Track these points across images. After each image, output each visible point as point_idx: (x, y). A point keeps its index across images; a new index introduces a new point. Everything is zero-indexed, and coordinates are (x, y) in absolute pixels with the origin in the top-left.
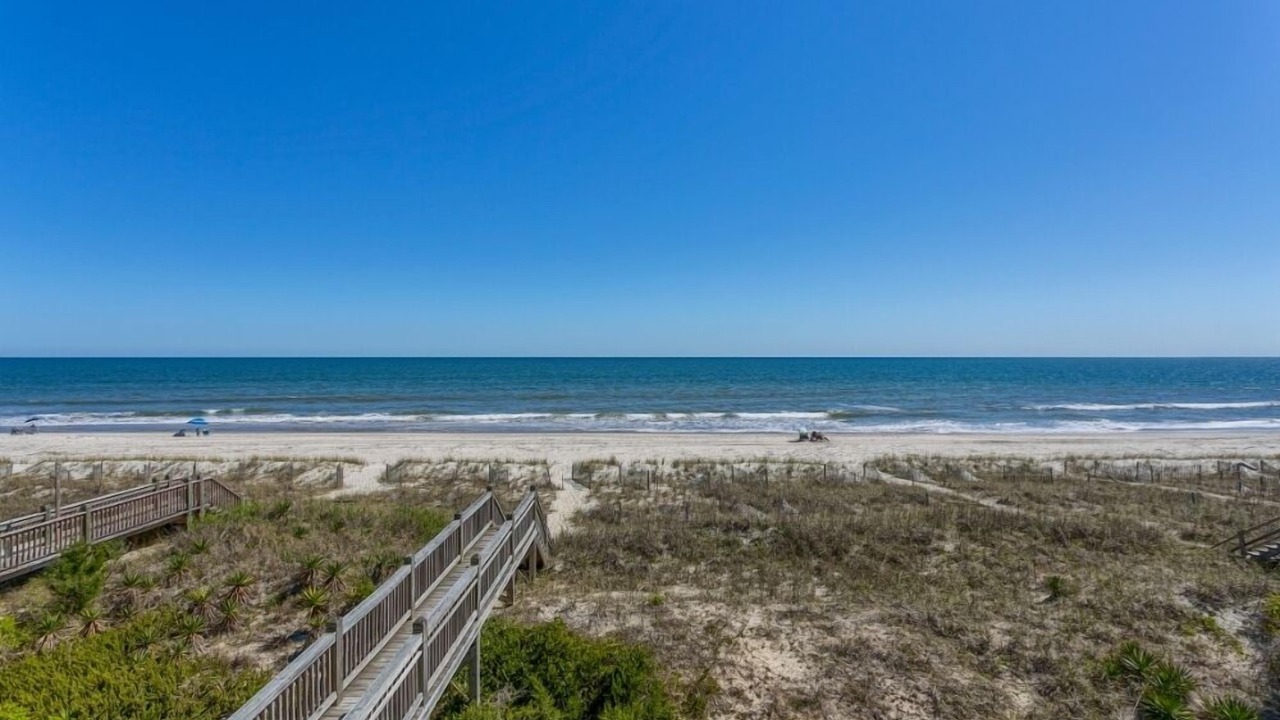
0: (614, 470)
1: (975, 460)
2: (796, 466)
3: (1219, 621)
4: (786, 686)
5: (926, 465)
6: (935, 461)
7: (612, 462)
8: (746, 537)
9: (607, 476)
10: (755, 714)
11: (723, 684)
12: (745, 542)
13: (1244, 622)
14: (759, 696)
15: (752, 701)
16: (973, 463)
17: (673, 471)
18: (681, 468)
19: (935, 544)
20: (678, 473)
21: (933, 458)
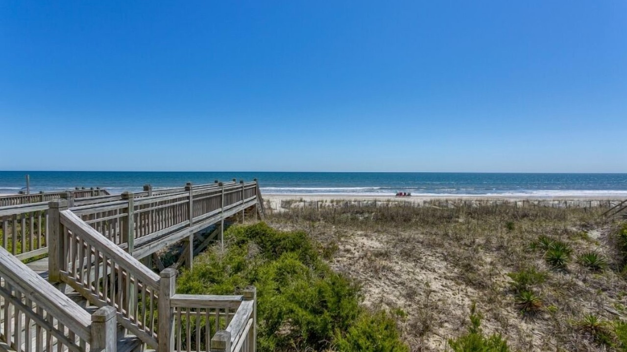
0: (302, 204)
1: (479, 201)
2: (391, 203)
3: (589, 234)
4: (372, 249)
5: (455, 203)
6: (459, 201)
7: (301, 201)
8: (362, 216)
9: (298, 206)
10: (356, 257)
11: (341, 247)
12: (361, 218)
13: (601, 235)
14: (358, 252)
15: (354, 253)
16: (478, 202)
17: (331, 204)
18: (335, 203)
19: (454, 219)
20: (333, 205)
21: (458, 200)
